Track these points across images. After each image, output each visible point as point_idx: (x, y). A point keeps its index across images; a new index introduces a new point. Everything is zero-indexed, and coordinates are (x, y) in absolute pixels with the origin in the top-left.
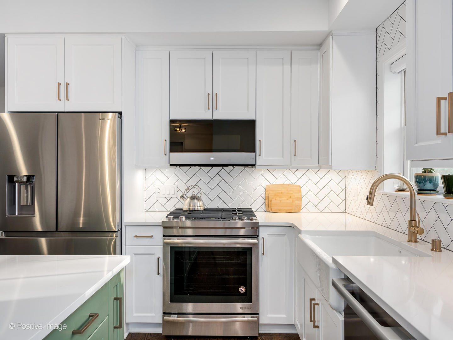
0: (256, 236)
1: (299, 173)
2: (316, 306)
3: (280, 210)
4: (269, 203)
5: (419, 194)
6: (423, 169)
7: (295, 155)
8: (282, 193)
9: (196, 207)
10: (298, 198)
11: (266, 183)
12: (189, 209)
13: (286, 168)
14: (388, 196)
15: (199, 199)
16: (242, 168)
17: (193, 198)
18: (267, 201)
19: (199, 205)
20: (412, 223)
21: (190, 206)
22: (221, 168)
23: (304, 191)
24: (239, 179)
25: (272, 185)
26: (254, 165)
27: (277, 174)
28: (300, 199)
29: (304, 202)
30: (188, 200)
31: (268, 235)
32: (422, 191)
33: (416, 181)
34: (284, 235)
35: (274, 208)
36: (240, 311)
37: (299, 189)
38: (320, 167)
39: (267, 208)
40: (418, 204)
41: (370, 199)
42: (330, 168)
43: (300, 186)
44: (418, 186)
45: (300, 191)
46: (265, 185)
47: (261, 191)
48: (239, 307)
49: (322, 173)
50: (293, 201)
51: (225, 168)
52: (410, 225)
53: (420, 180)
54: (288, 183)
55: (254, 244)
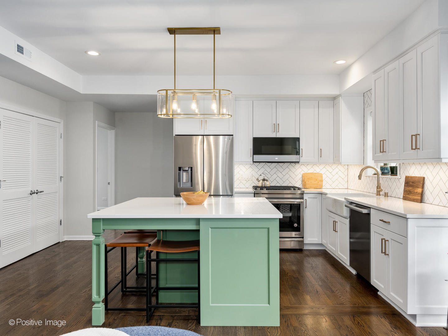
0: (303, 198)
1: (321, 167)
2: (336, 223)
3: (311, 187)
4: (305, 183)
5: (382, 175)
6: (384, 164)
7: (321, 157)
8: (312, 178)
9: (266, 185)
10: (321, 180)
11: (303, 172)
12: (262, 186)
13: (314, 164)
14: (369, 177)
15: (267, 180)
16: (289, 164)
17: (264, 180)
18: (303, 182)
19: (268, 184)
20: (378, 187)
21: (262, 184)
22: (276, 164)
23: (324, 176)
24: (287, 170)
25: (306, 173)
26: (299, 162)
27: (309, 167)
28: (322, 181)
29: (324, 183)
30: (261, 181)
31: (308, 198)
32: (383, 174)
33: (381, 170)
34: (317, 198)
35: (307, 186)
36: (294, 236)
37: (321, 176)
38: (334, 163)
39: (303, 186)
40: (380, 179)
41: (360, 177)
42: (340, 164)
43: (322, 174)
44: (382, 172)
45: (322, 177)
46: (302, 173)
47: (300, 176)
48: (293, 234)
49: (334, 166)
50: (318, 182)
51: (279, 164)
52: (377, 188)
53: (382, 169)
54: (315, 172)
55: (301, 202)
